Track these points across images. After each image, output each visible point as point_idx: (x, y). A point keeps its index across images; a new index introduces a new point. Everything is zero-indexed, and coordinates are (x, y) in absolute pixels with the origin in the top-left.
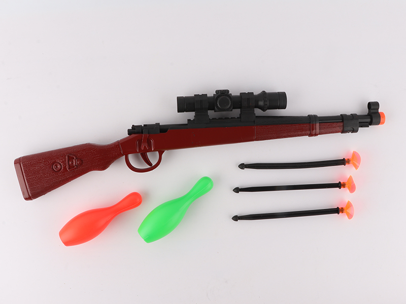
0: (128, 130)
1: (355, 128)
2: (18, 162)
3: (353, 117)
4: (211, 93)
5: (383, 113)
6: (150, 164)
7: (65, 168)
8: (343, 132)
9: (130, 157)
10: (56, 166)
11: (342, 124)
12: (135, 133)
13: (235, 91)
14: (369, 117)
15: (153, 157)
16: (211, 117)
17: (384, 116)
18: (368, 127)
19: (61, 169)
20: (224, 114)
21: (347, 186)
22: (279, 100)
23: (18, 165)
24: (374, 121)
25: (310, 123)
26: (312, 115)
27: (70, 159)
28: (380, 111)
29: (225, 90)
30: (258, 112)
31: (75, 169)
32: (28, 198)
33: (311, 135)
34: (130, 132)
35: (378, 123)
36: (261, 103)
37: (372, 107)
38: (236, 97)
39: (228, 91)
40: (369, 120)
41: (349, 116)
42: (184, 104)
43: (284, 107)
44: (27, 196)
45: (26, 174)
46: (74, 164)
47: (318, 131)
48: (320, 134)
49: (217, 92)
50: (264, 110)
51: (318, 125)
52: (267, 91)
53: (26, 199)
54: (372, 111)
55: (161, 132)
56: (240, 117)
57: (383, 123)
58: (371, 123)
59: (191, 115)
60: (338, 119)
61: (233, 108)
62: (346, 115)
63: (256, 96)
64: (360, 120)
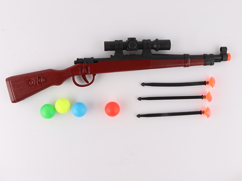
0: (75, 61)
1: (212, 63)
2: (8, 80)
3: (211, 56)
4: (125, 40)
5: (229, 54)
6: (87, 82)
7: (36, 83)
8: (205, 65)
9: (76, 77)
10: (31, 82)
11: (204, 60)
12: (78, 63)
13: (139, 39)
14: (221, 56)
15: (89, 78)
16: (124, 54)
17: (230, 56)
18: (220, 62)
19: (33, 84)
20: (133, 52)
21: (207, 97)
22: (166, 44)
23: (8, 81)
24: (224, 58)
25: (185, 59)
26: (186, 54)
27: (39, 78)
28: (227, 52)
29: (134, 38)
30: (153, 52)
31: (42, 84)
32: (14, 102)
33: (185, 66)
34: (76, 62)
35: (226, 60)
36: (155, 46)
37: (223, 50)
38: (140, 42)
39: (135, 38)
40: (221, 58)
41: (209, 55)
42: (108, 46)
43: (169, 49)
44: (13, 101)
45: (12, 87)
46: (42, 81)
47: (189, 64)
48: (191, 65)
49: (129, 39)
50: (157, 51)
51: (189, 60)
52: (159, 39)
53: (13, 102)
54: (223, 52)
55: (94, 62)
56: (142, 55)
57: (229, 60)
58: (222, 60)
59: (113, 53)
60: (202, 57)
61: (139, 49)
62: (207, 55)
63: (152, 42)
64: (215, 58)
